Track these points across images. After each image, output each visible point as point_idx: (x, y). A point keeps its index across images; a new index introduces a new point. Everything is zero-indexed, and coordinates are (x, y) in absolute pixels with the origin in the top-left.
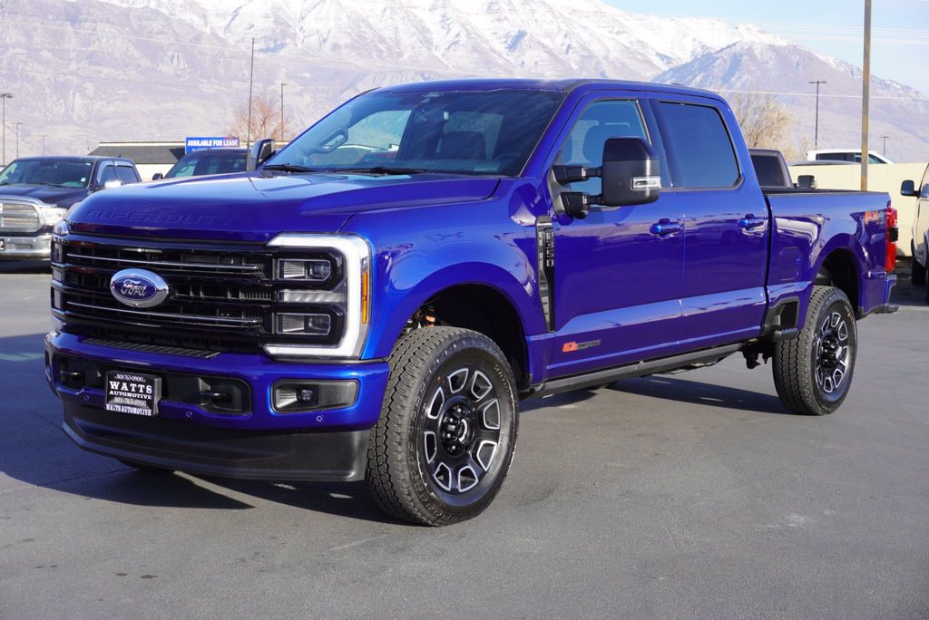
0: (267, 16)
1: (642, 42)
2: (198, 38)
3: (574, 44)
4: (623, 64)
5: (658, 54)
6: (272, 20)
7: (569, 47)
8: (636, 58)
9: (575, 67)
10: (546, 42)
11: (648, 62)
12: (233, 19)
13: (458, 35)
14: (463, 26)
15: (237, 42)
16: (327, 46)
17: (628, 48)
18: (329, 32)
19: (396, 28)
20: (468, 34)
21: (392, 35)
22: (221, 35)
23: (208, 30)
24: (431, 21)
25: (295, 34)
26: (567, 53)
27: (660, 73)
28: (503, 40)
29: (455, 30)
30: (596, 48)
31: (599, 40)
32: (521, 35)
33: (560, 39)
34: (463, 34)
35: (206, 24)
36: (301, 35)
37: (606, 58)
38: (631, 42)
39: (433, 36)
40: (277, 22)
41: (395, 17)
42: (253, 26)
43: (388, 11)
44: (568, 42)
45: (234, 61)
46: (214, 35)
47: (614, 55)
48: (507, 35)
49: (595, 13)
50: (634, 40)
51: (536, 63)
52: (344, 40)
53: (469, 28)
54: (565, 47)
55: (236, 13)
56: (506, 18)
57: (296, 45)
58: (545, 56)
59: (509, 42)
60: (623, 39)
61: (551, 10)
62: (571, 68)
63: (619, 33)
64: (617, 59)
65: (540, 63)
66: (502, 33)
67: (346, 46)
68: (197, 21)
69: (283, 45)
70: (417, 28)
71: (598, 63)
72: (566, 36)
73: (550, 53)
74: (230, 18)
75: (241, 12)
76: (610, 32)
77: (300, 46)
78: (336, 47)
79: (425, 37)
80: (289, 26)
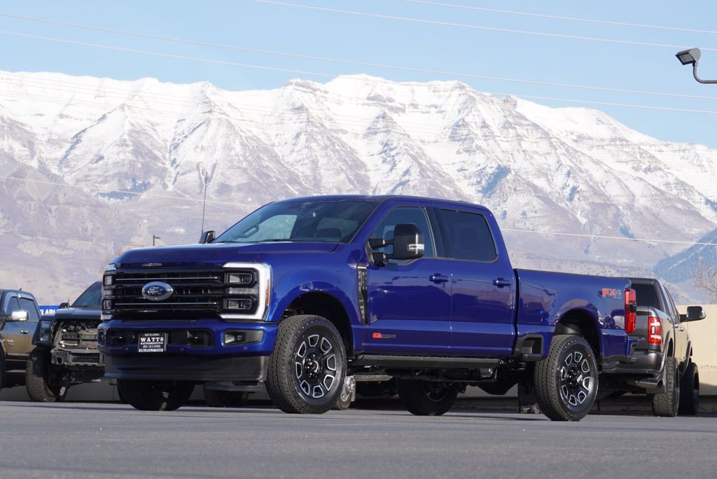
0: (123, 144)
1: (683, 184)
2: (21, 173)
3: (582, 187)
4: (656, 216)
5: (708, 202)
6: (131, 148)
7: (574, 190)
8: (675, 208)
9: (583, 221)
10: (540, 183)
11: (695, 214)
12: (72, 148)
13: (407, 172)
14: (414, 158)
15: (78, 181)
16: (212, 186)
17: (662, 193)
18: (214, 166)
19: (315, 162)
20: (423, 171)
21: (308, 172)
22: (54, 170)
23: (34, 164)
24: (367, 151)
25: (165, 170)
26: (571, 199)
27: (711, 229)
28: (474, 180)
29: (403, 164)
30: (613, 191)
31: (619, 180)
32: (502, 172)
33: (560, 179)
34: (415, 171)
35: (33, 154)
36: (172, 171)
37: (630, 207)
38: (667, 184)
39: (369, 174)
40: (137, 152)
41: (314, 145)
42: (102, 158)
43: (303, 138)
44: (571, 183)
45: (72, 209)
46: (43, 169)
47: (641, 202)
48: (480, 173)
49: (613, 140)
50: (671, 180)
51: (524, 214)
52: (237, 179)
53: (424, 162)
54: (568, 191)
55: (77, 139)
56: (479, 148)
57: (165, 186)
58: (537, 203)
59: (484, 182)
60: (656, 180)
61: (546, 135)
62: (577, 221)
63: (648, 170)
64: (646, 208)
65: (530, 215)
66: (473, 169)
67: (239, 188)
68: (19, 150)
69: (145, 186)
70: (346, 162)
71: (618, 215)
72: (569, 174)
73: (545, 198)
74: (68, 146)
75: (84, 137)
76: (636, 169)
77: (171, 188)
78: (224, 189)
79: (357, 176)
80: (155, 158)
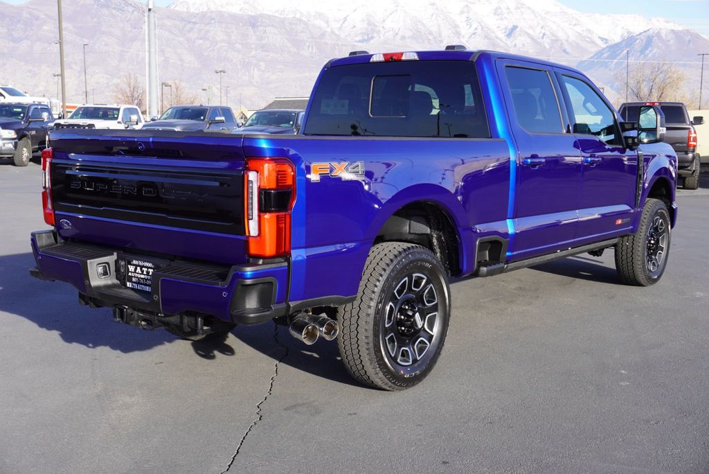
0: (363, 21)
1: (590, 30)
2: (323, 35)
3: (547, 33)
4: (577, 44)
5: (599, 37)
6: (366, 22)
7: (544, 34)
8: (586, 40)
9: (547, 47)
10: (531, 32)
11: (593, 42)
12: (344, 23)
13: (476, 29)
14: (479, 23)
15: (346, 36)
16: (398, 37)
17: (580, 34)
18: (399, 29)
19: (439, 26)
20: (482, 28)
21: (437, 30)
22: (337, 33)
23: (329, 30)
24: (460, 20)
25: (380, 31)
26: (543, 38)
27: (600, 49)
28: (503, 31)
29: (475, 26)
30: (560, 35)
31: (563, 30)
32: (515, 28)
33: (538, 30)
34: (480, 28)
35: (328, 26)
36: (383, 31)
37: (567, 41)
38: (583, 31)
39: (461, 30)
40: (369, 24)
41: (439, 19)
42: (355, 27)
43: (434, 15)
44: (543, 31)
45: (344, 48)
46: (333, 32)
47: (572, 38)
48: (506, 28)
49: (561, 12)
50: (585, 29)
51: (523, 45)
52: (408, 34)
53: (483, 24)
54: (542, 35)
55: (345, 19)
56: (505, 18)
57: (380, 37)
58: (529, 40)
59: (507, 33)
60: (578, 29)
61: (533, 12)
62: (545, 47)
63: (575, 25)
64: (574, 41)
65: (526, 45)
66: (504, 27)
67: (409, 38)
68: (323, 25)
69: (372, 38)
70: (451, 25)
71: (562, 44)
72: (542, 27)
73: (532, 39)
74: (341, 22)
75: (348, 18)
76: (570, 25)
77: (382, 38)
78: (403, 38)
79: (456, 31)
80: (376, 26)
